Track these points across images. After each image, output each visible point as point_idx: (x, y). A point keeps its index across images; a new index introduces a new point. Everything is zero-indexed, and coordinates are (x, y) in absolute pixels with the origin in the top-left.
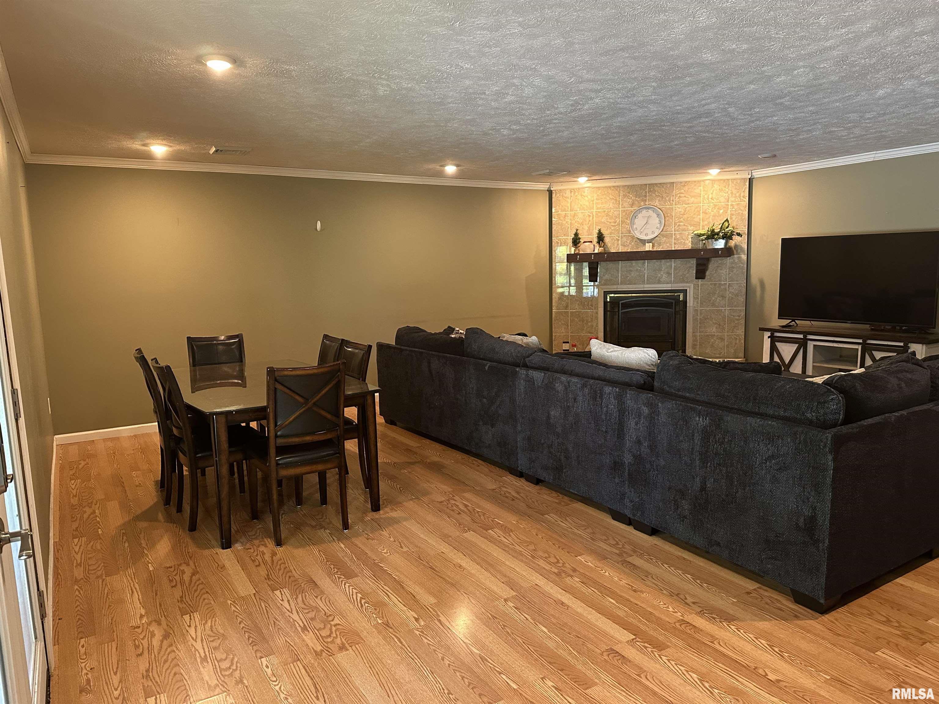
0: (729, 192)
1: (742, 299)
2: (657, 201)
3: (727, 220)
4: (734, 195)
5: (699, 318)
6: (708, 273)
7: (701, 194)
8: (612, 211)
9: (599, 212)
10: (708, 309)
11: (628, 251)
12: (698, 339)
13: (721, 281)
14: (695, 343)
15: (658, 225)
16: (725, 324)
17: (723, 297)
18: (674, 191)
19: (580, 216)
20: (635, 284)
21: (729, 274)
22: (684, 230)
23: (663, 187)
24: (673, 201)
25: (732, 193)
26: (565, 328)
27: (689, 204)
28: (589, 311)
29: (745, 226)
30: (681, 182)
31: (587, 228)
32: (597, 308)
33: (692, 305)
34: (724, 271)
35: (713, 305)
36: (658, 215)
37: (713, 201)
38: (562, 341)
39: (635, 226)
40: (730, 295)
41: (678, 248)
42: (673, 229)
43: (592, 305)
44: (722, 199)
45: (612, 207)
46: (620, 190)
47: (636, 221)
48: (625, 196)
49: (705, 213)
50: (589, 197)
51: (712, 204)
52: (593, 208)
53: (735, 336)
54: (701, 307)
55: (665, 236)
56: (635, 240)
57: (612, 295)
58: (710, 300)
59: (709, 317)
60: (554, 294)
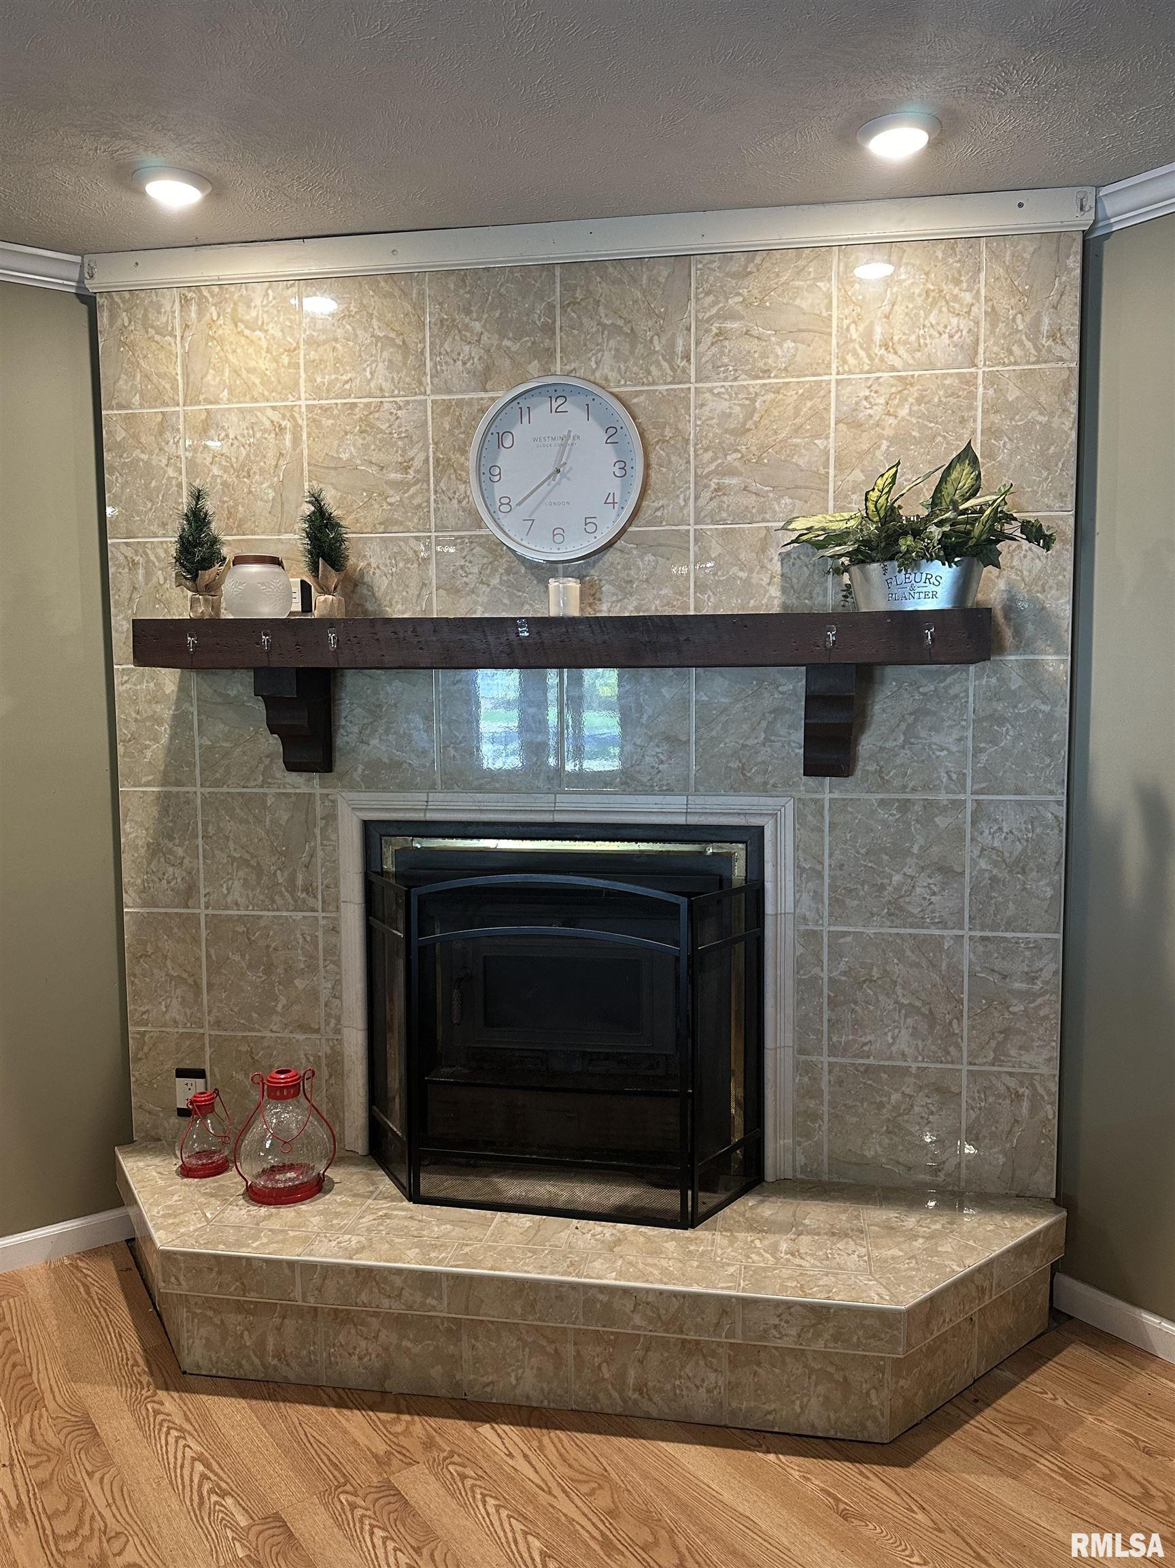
0: (979, 310)
1: (1047, 887)
2: (608, 357)
3: (967, 455)
4: (999, 328)
5: (825, 975)
6: (867, 744)
7: (827, 319)
8: (388, 407)
9: (325, 410)
10: (871, 931)
12: (824, 1086)
13: (936, 789)
14: (812, 1104)
15: (615, 486)
16: (959, 1018)
17: (947, 872)
18: (692, 305)
19: (235, 427)
21: (977, 751)
22: (743, 515)
23: (634, 280)
24: (687, 357)
25: (992, 314)
26: (183, 1002)
27: (767, 372)
28: (298, 916)
29: (1062, 496)
30: (727, 255)
31: (270, 496)
32: (333, 902)
33: (790, 907)
34: (947, 739)
35: (896, 911)
36: (613, 432)
37: (891, 359)
38: (171, 1066)
39: (499, 490)
40: (983, 864)
41: (715, 608)
42: (691, 510)
43: (309, 889)
44: (940, 346)
45: (387, 386)
46: (421, 294)
47: (504, 459)
48: (446, 328)
49: (851, 421)
50: (274, 330)
51: (886, 375)
52: (293, 389)
53: (1012, 1083)
54: (835, 918)
55: (648, 545)
56: (503, 563)
57: (400, 842)
58: (882, 887)
59: (875, 973)
60: (126, 827)
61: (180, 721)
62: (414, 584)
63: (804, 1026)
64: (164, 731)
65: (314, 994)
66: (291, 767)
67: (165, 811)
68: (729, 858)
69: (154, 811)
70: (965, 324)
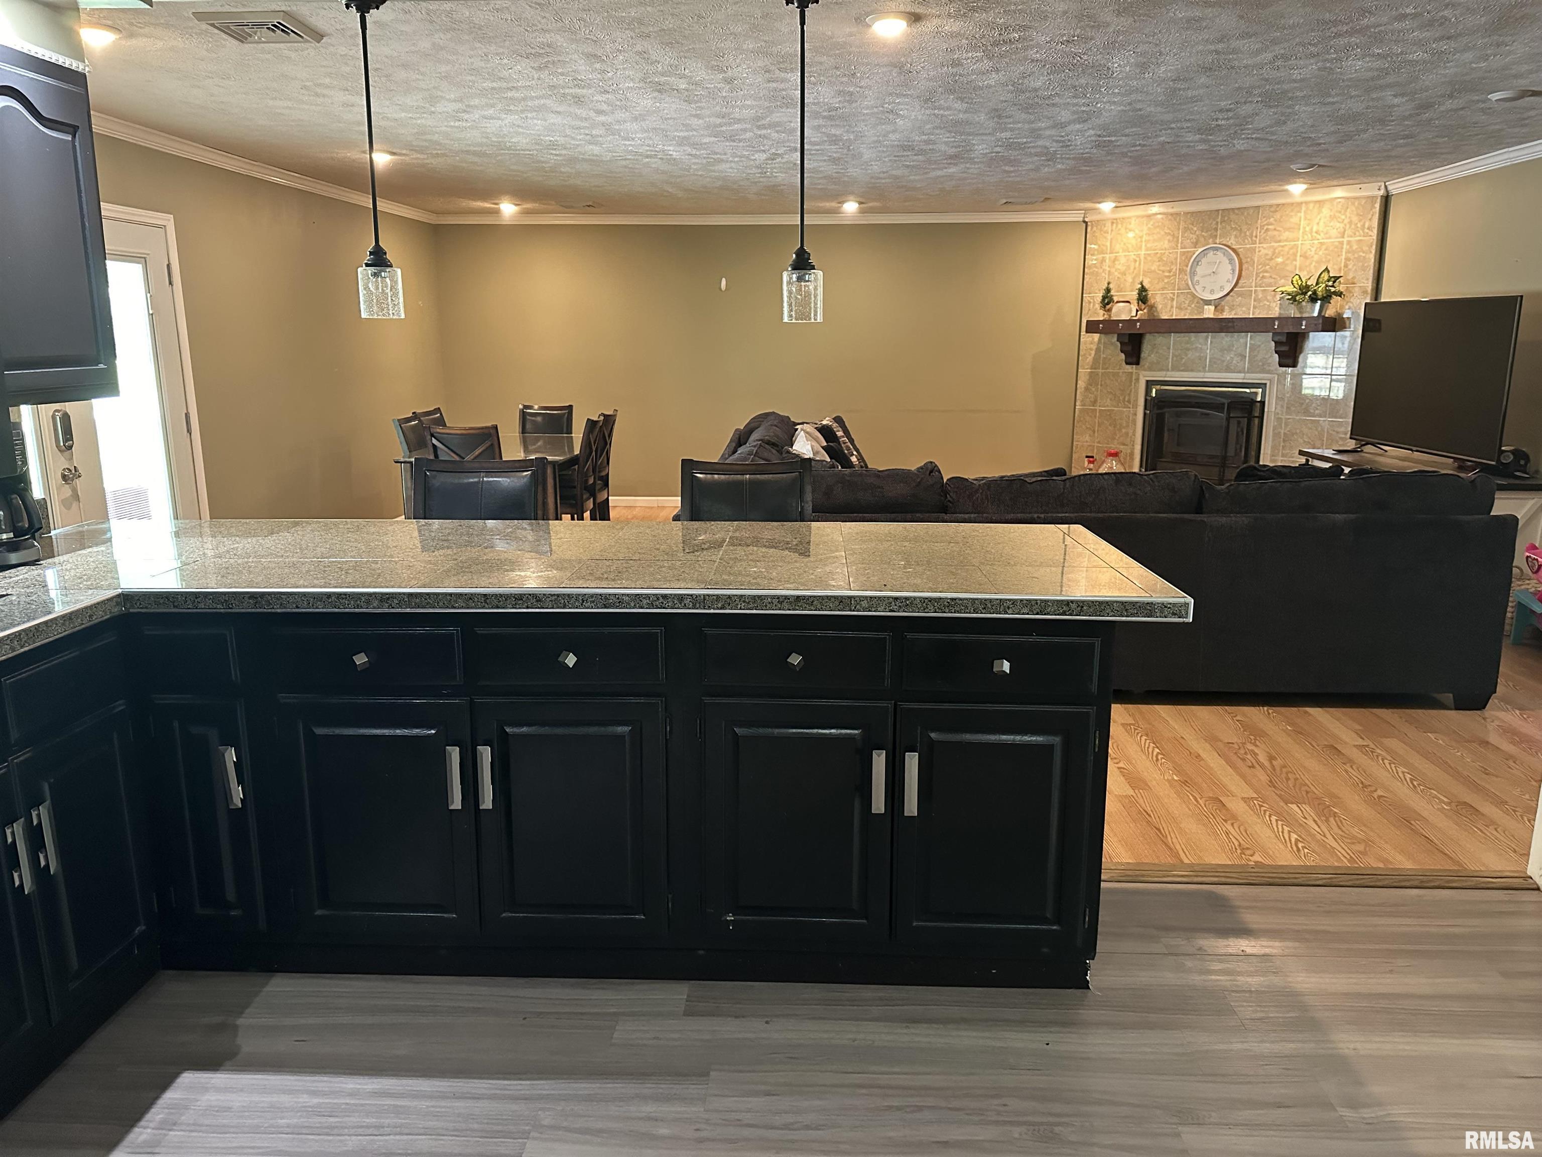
0: (1346, 221)
2: (1233, 237)
3: (1327, 269)
4: (1353, 226)
5: (1282, 431)
6: (1302, 357)
7: (1300, 225)
8: (1167, 253)
9: (1149, 255)
10: (1298, 418)
11: (1186, 317)
15: (1230, 277)
18: (1259, 221)
19: (1123, 260)
20: (1192, 371)
22: (1269, 286)
23: (1243, 214)
24: (1256, 237)
25: (1350, 223)
26: (1090, 436)
27: (1280, 241)
28: (1125, 410)
30: (1271, 206)
31: (1131, 280)
32: (1135, 406)
33: (1273, 410)
35: (1306, 412)
36: (1231, 261)
37: (1318, 237)
38: (1084, 455)
39: (1196, 278)
41: (1259, 314)
42: (1254, 284)
43: (1129, 402)
44: (1334, 233)
45: (1168, 247)
46: (1180, 219)
47: (1198, 269)
48: (1186, 229)
49: (1305, 256)
50: (1137, 231)
51: (1316, 242)
52: (1140, 248)
54: (1287, 413)
55: (1240, 294)
56: (1196, 300)
57: (1158, 387)
58: (1303, 404)
59: (1298, 431)
60: (1079, 382)
61: (1098, 350)
62: (1169, 307)
63: (1274, 448)
64: (1093, 353)
65: (1127, 434)
66: (1127, 363)
67: (1090, 377)
68: (1256, 394)
69: (1088, 377)
70: (1342, 225)
